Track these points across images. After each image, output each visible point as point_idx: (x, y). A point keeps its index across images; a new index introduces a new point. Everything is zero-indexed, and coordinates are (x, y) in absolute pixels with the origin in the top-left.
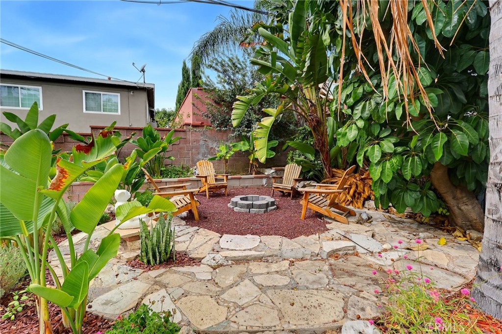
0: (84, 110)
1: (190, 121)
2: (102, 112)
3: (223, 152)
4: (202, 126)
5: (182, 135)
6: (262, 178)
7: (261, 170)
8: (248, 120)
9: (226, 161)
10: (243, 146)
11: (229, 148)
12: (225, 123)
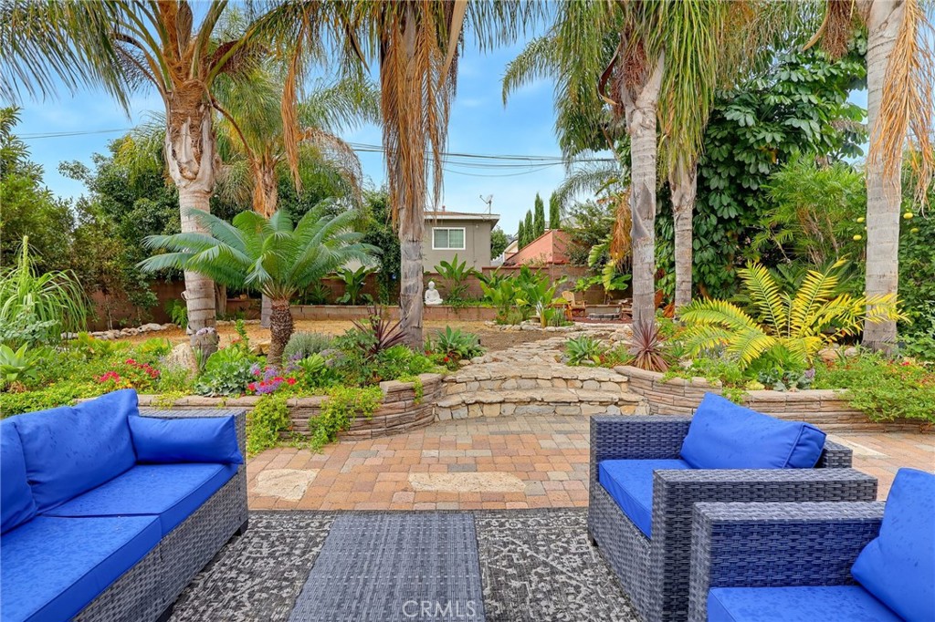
0: (433, 248)
1: (550, 259)
2: (449, 248)
3: (581, 285)
4: (562, 263)
5: (546, 272)
6: (616, 307)
7: (616, 301)
8: (603, 257)
9: (584, 293)
10: (596, 279)
11: (587, 282)
12: (583, 260)
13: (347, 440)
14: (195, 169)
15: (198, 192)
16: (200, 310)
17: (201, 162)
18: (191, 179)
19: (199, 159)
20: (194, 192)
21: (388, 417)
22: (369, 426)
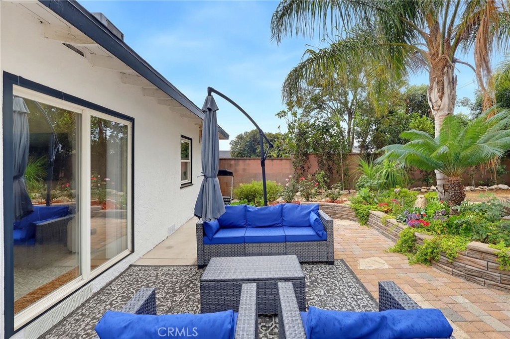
13: (437, 268)
14: (439, 104)
15: (441, 116)
16: (440, 179)
17: (443, 100)
18: (437, 110)
19: (441, 98)
20: (440, 116)
21: (467, 266)
22: (453, 267)
